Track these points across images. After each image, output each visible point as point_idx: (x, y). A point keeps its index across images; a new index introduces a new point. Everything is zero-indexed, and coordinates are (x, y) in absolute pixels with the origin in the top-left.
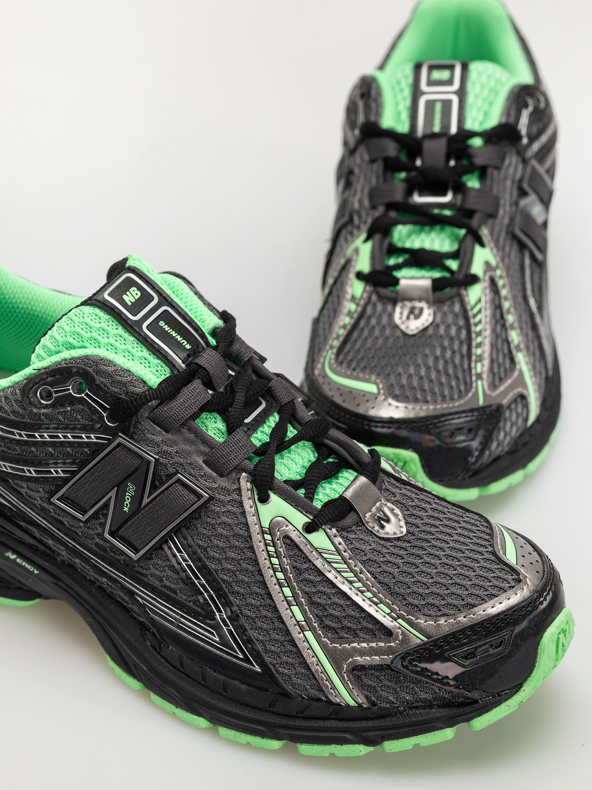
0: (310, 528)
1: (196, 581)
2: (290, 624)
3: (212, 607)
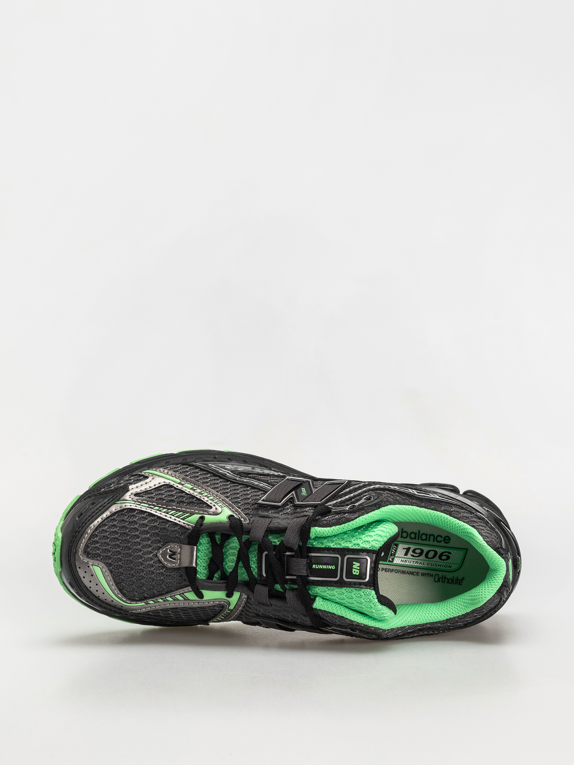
0: (201, 519)
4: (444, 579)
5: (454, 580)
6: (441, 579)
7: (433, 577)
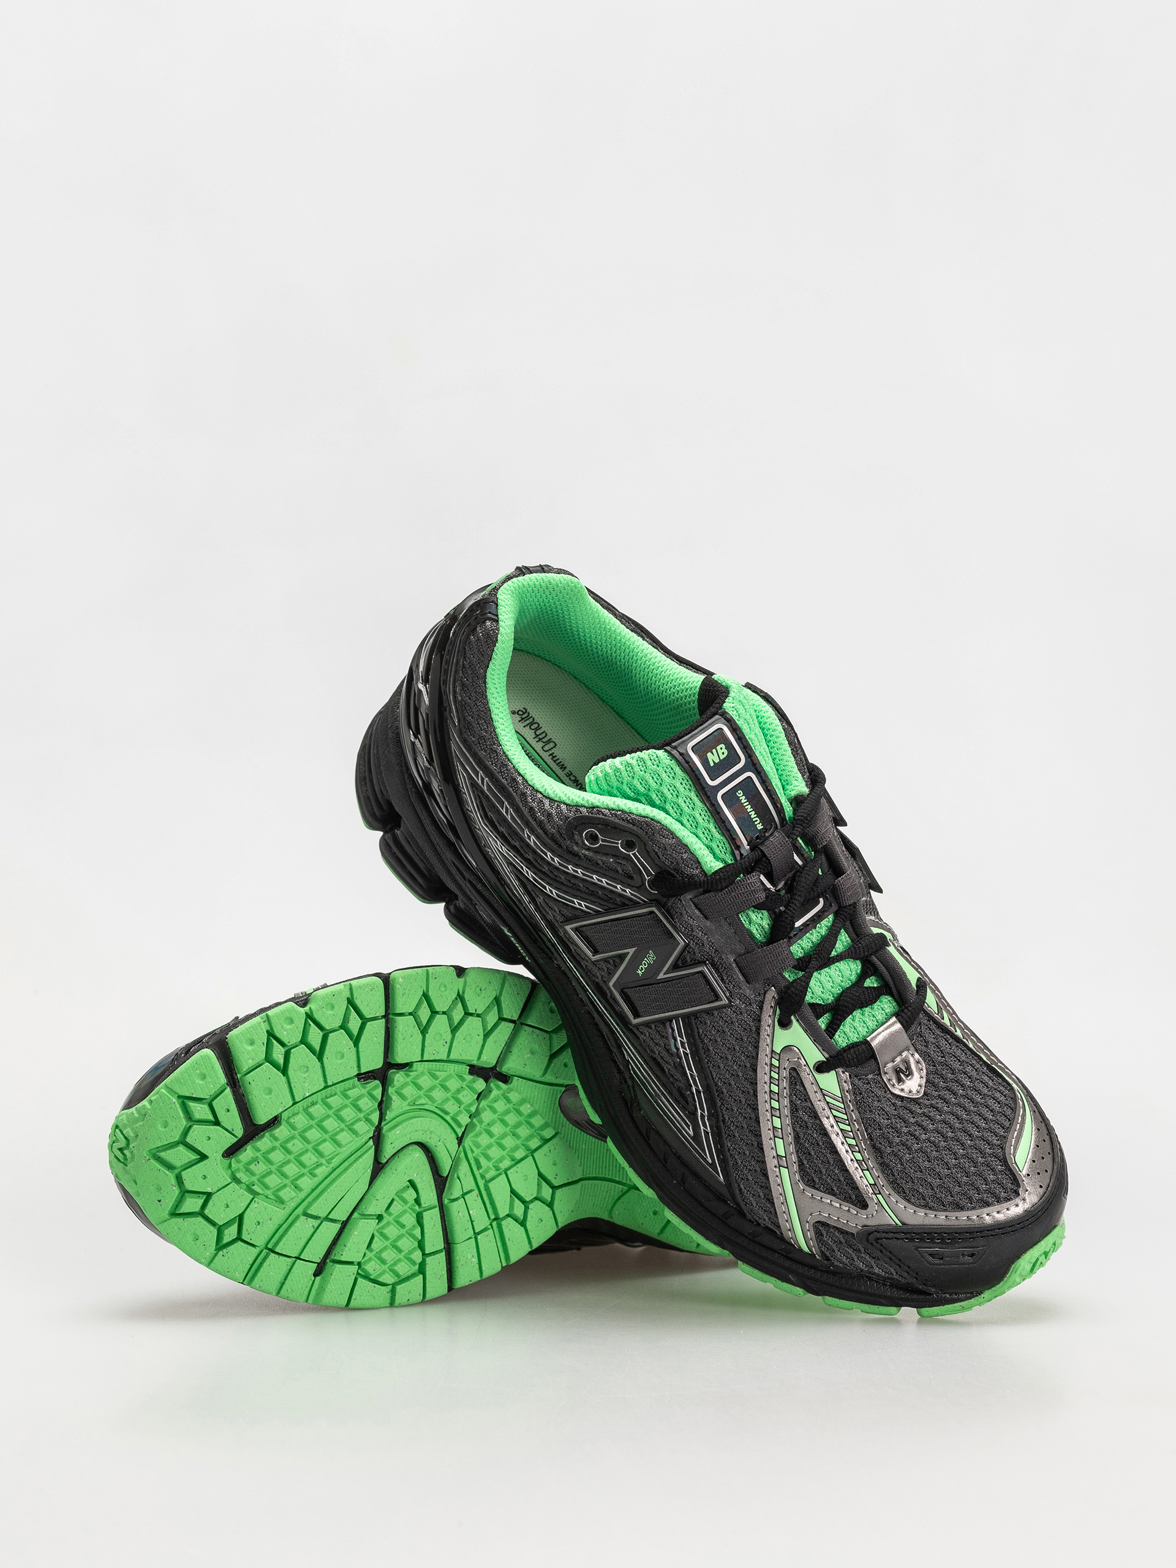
0: (821, 1068)
1: (688, 1072)
2: (769, 1155)
3: (696, 1102)
4: (541, 737)
5: (528, 722)
6: (544, 740)
7: (553, 751)
